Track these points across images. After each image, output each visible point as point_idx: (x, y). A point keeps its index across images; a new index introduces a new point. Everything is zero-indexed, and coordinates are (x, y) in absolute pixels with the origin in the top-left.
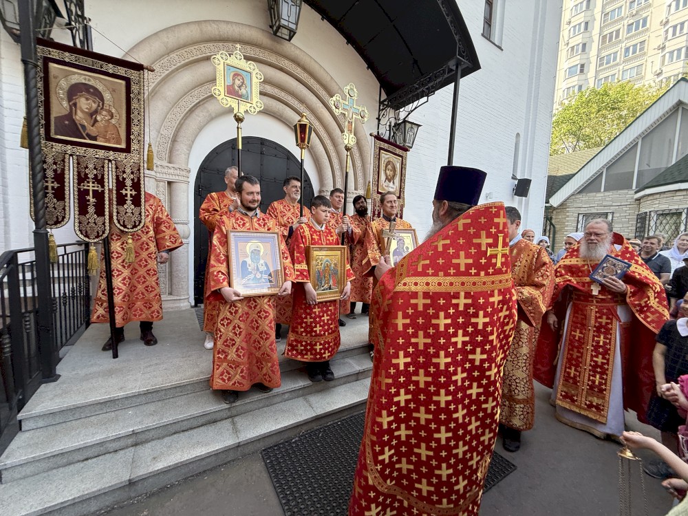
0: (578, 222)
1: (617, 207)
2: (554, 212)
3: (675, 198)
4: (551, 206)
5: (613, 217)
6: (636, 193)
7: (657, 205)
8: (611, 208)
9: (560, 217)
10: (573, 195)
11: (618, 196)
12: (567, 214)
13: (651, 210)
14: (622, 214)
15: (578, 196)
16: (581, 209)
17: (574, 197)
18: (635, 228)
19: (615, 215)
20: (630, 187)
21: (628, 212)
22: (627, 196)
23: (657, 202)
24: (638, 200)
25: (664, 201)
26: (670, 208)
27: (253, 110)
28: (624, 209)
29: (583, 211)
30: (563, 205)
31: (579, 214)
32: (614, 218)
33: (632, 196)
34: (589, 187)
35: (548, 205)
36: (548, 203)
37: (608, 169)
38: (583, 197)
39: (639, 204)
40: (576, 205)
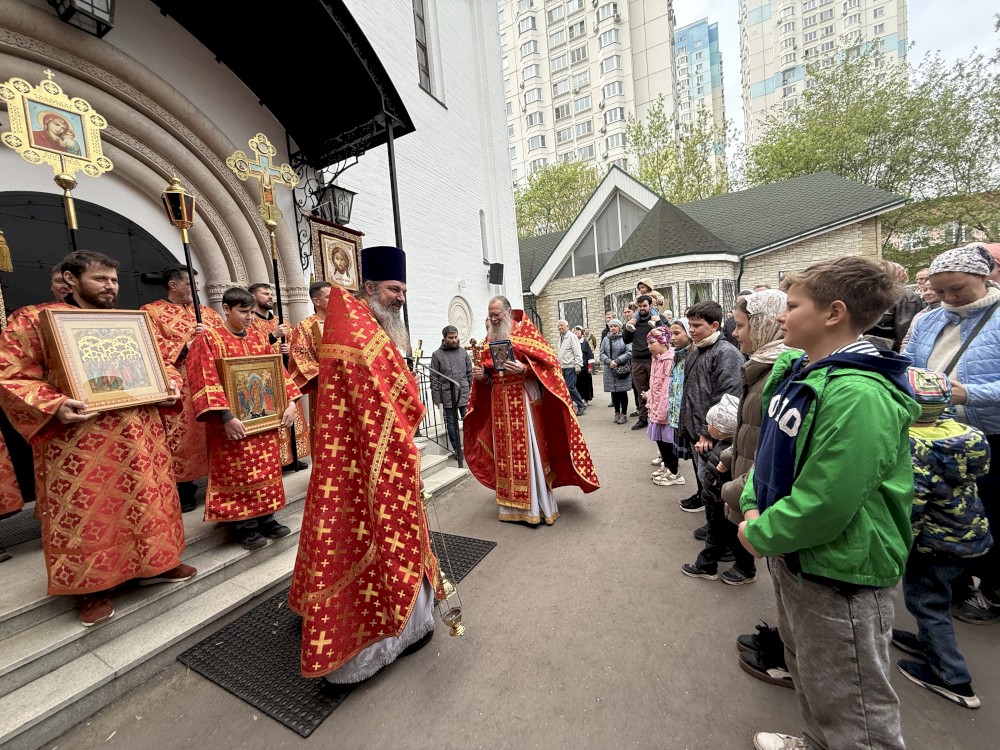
0: (559, 311)
1: (588, 292)
2: (537, 301)
4: (532, 296)
5: (586, 303)
6: (600, 276)
7: (615, 288)
8: (584, 292)
9: (543, 306)
10: (550, 281)
11: (587, 280)
12: (549, 303)
13: (613, 292)
14: (593, 299)
15: (556, 282)
16: (561, 296)
17: (551, 284)
19: (588, 300)
20: (594, 270)
21: (597, 296)
22: (594, 280)
23: (615, 285)
24: (603, 283)
25: (618, 283)
26: (624, 289)
27: (92, 170)
28: (594, 293)
29: (562, 298)
30: (543, 292)
31: (559, 302)
32: (588, 304)
33: (598, 279)
34: (562, 272)
35: (529, 294)
36: (529, 291)
37: (575, 252)
38: (559, 283)
39: (603, 287)
40: (555, 292)
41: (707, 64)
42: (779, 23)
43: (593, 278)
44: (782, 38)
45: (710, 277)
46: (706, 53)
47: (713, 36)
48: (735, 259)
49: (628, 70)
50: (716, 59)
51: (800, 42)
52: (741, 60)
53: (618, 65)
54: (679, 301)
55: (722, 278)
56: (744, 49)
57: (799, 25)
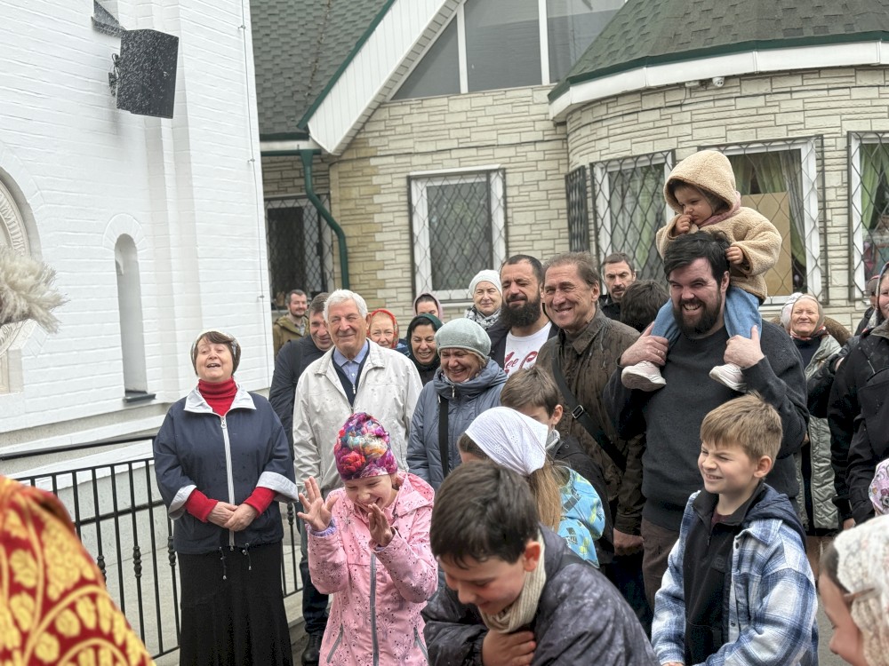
0: (411, 211)
1: (511, 151)
2: (334, 175)
3: (643, 117)
4: (318, 152)
5: (505, 187)
6: (553, 96)
7: (605, 143)
8: (499, 152)
9: (355, 192)
10: (379, 105)
11: (508, 109)
12: (376, 180)
13: (594, 158)
14: (528, 177)
15: (399, 110)
16: (416, 160)
17: (384, 114)
18: (565, 224)
19: (511, 179)
21: (541, 166)
22: (534, 109)
23: (603, 132)
24: (560, 123)
25: (617, 126)
26: (638, 150)
28: (533, 156)
29: (419, 166)
30: (354, 142)
31: (409, 179)
32: (510, 192)
33: (542, 109)
34: (423, 76)
35: (303, 145)
36: (305, 135)
37: (469, 7)
38: (413, 114)
39: (565, 140)
40: (395, 146)
43: (529, 102)
54: (823, 201)
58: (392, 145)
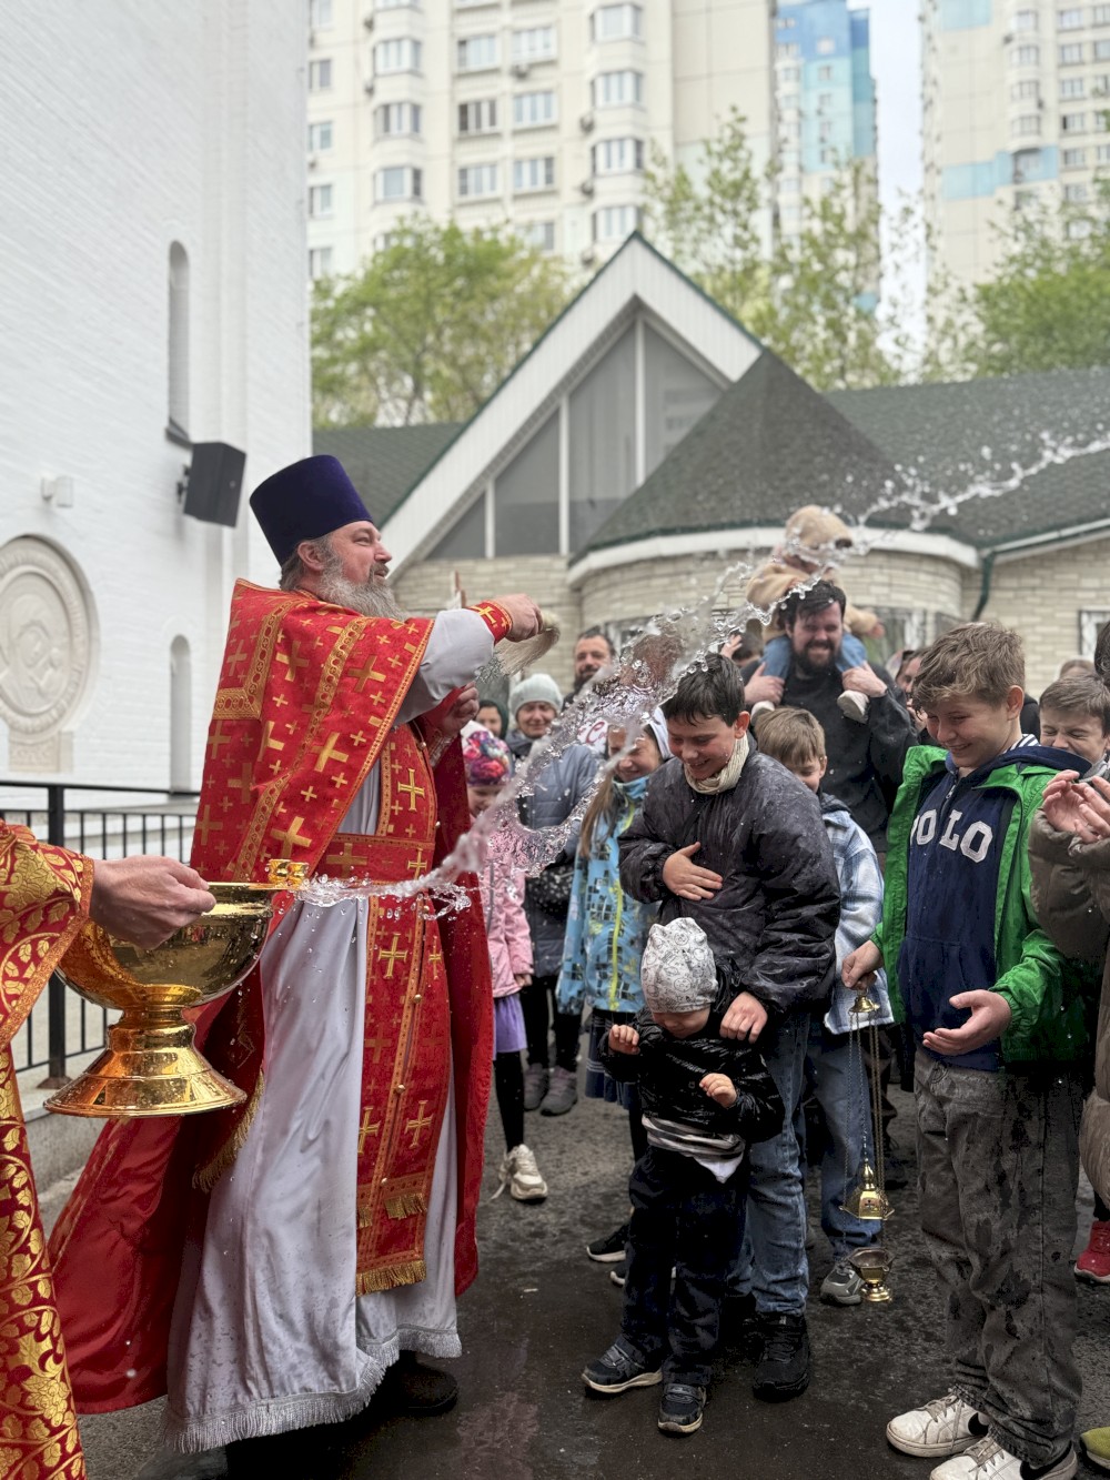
6: (571, 563)
7: (619, 605)
10: (411, 564)
11: (532, 574)
20: (552, 548)
33: (560, 576)
34: (454, 539)
37: (499, 481)
38: (440, 573)
39: (579, 603)
41: (842, 97)
42: (1008, 40)
43: (549, 570)
44: (1013, 77)
45: (901, 599)
46: (842, 68)
47: (858, 34)
48: (968, 556)
49: (660, 48)
50: (863, 90)
51: (1050, 95)
52: (919, 104)
53: (636, 27)
55: (933, 607)
56: (929, 81)
57: (1050, 58)
58: (422, 601)
